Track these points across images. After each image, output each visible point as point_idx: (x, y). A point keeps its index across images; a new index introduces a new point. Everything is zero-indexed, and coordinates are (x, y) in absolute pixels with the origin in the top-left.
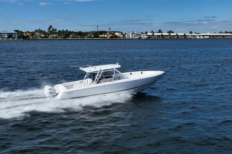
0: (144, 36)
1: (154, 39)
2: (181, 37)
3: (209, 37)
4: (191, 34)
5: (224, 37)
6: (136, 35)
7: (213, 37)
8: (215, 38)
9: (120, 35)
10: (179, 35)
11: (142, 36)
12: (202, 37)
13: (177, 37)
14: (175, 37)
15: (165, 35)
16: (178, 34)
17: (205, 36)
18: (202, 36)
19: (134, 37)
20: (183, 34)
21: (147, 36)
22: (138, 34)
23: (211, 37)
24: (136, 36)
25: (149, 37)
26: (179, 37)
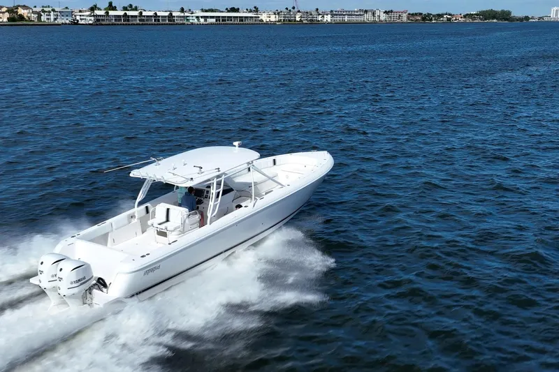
0: (82, 17)
1: (109, 24)
2: (163, 20)
3: (216, 21)
4: (182, 14)
5: (242, 21)
6: (59, 14)
7: (223, 20)
8: (227, 22)
9: (29, 15)
10: (159, 16)
11: (78, 18)
12: (202, 20)
13: (155, 20)
14: (152, 20)
15: (132, 16)
16: (159, 14)
17: (207, 17)
18: (202, 17)
19: (55, 19)
20: (167, 14)
21: (92, 18)
22: (63, 12)
23: (219, 20)
24: (59, 17)
25: (98, 19)
26: (159, 20)
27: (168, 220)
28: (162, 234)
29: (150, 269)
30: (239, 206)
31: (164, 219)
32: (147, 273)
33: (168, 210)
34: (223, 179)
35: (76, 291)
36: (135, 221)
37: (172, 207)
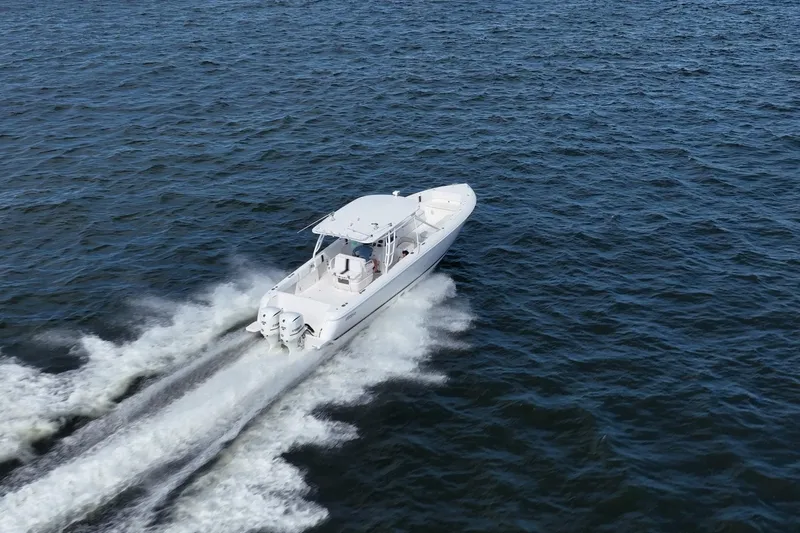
27: (347, 269)
28: (345, 282)
29: (350, 316)
30: (406, 253)
31: (344, 269)
32: (348, 318)
33: (348, 260)
34: (394, 232)
35: (295, 337)
36: (314, 269)
37: (350, 258)
